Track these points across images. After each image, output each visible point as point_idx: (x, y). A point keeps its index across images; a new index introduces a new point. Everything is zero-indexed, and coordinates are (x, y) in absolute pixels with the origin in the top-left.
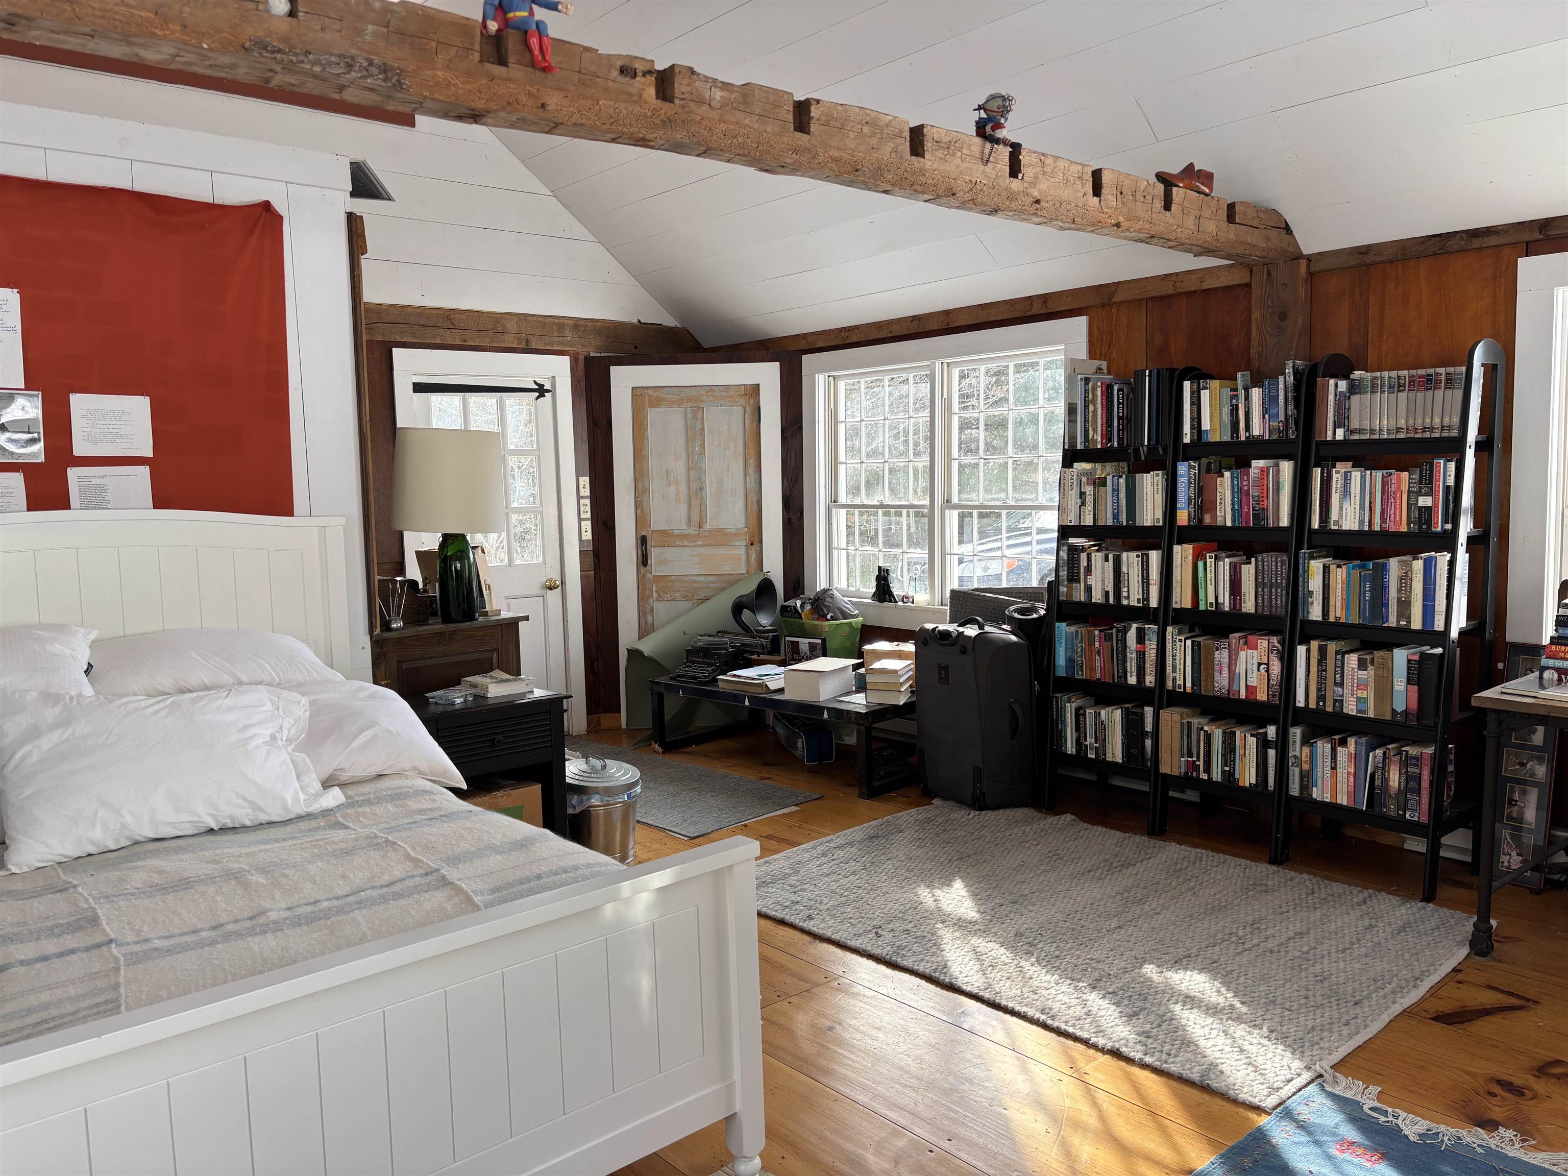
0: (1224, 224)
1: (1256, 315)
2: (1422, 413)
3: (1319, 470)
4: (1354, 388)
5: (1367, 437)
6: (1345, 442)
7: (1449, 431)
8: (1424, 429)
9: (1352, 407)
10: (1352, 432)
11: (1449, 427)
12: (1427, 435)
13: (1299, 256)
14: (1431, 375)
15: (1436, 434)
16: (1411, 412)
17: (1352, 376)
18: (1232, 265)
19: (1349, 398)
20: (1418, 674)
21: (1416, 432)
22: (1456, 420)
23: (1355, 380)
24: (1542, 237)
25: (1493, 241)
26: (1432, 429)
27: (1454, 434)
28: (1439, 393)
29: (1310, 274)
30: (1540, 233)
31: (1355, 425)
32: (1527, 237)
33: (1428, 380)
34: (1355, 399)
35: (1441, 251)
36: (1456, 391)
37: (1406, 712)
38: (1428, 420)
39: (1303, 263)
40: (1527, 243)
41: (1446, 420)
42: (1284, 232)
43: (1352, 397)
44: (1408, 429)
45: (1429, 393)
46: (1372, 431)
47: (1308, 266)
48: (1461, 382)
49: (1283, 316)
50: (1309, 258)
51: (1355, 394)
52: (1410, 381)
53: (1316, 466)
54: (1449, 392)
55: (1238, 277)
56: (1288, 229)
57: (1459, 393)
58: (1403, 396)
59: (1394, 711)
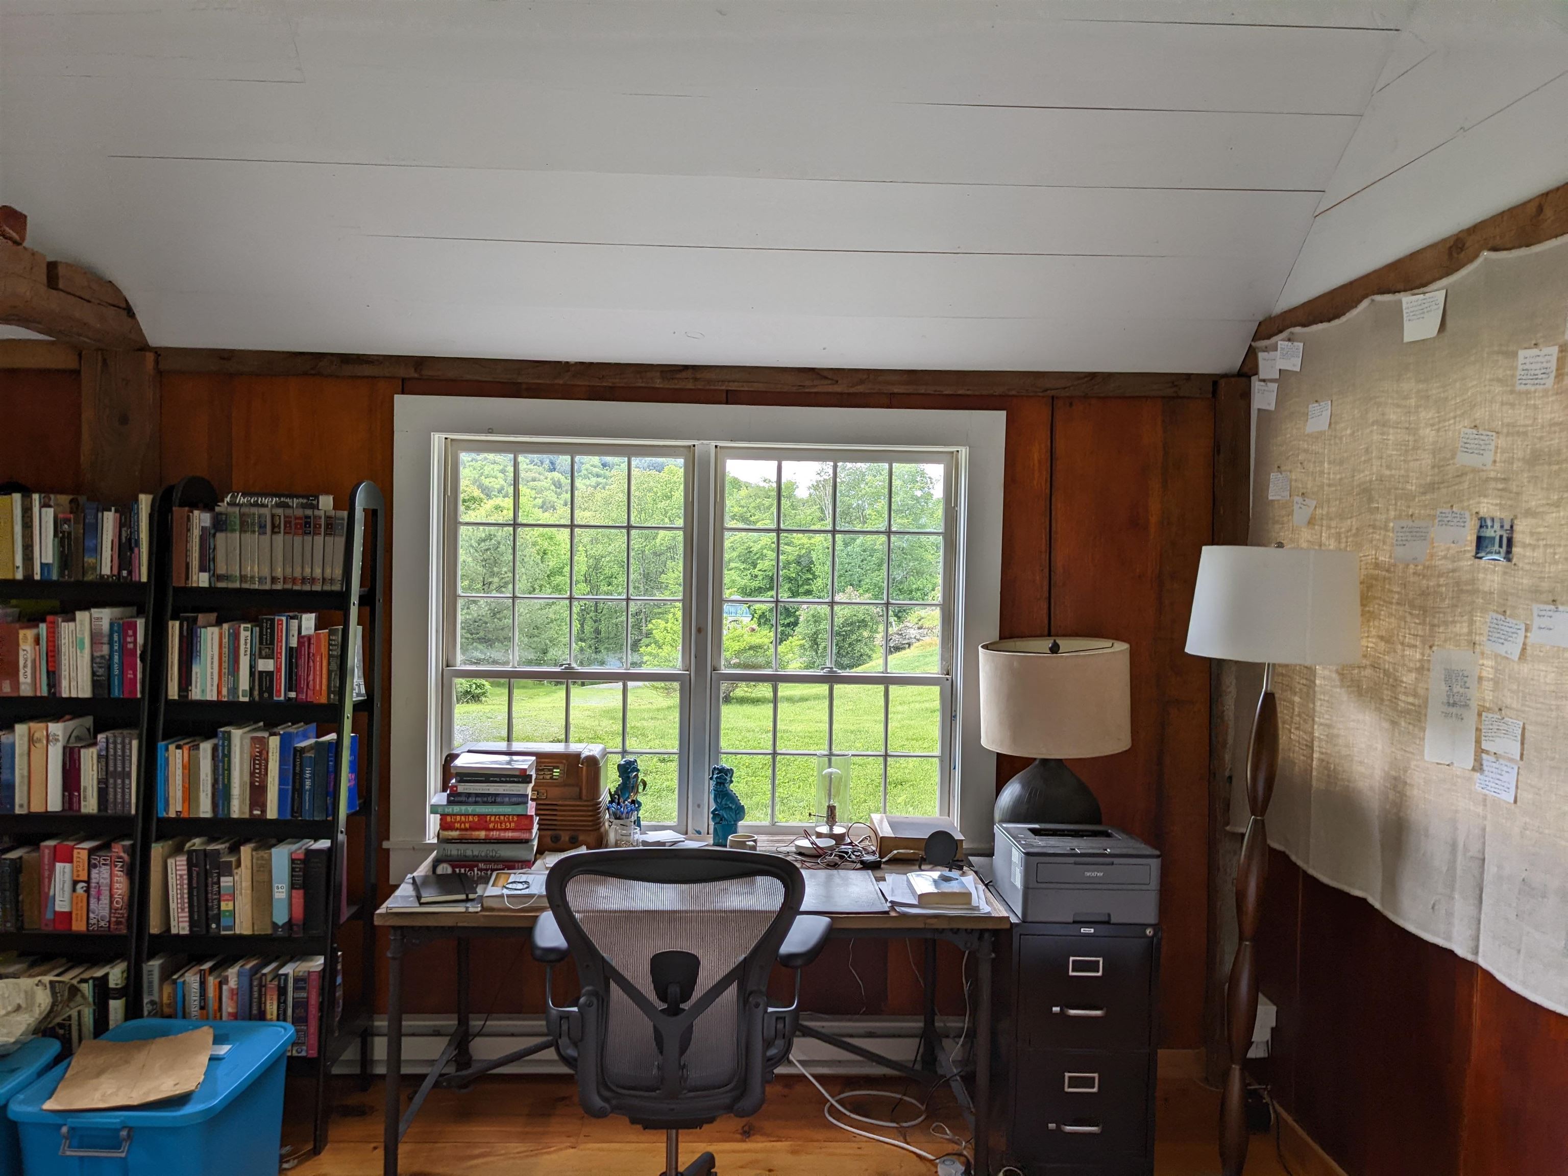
0: (43, 289)
1: (87, 415)
2: (300, 561)
3: (177, 623)
4: (220, 524)
5: (237, 585)
6: (210, 591)
7: (331, 584)
8: (304, 580)
9: (218, 546)
10: (220, 578)
11: (331, 579)
12: (307, 588)
13: (144, 347)
14: (310, 517)
15: (317, 588)
16: (288, 559)
17: (217, 509)
18: (52, 343)
19: (214, 535)
20: (304, 876)
21: (294, 583)
22: (338, 572)
23: (221, 514)
24: (416, 375)
25: (368, 370)
26: (313, 580)
27: (337, 587)
28: (319, 540)
29: (160, 373)
30: (416, 370)
31: (221, 570)
32: (402, 372)
33: (306, 523)
34: (220, 536)
35: (313, 372)
36: (337, 539)
37: (290, 924)
38: (308, 570)
39: (150, 357)
40: (403, 380)
41: (328, 571)
42: (124, 313)
43: (218, 535)
44: (285, 578)
45: (308, 538)
46: (243, 578)
47: (157, 362)
48: (343, 528)
49: (124, 420)
50: (158, 352)
51: (222, 531)
52: (285, 523)
53: (174, 618)
54: (329, 539)
55: (63, 360)
56: (129, 311)
57: (341, 541)
58: (279, 539)
59: (275, 925)
